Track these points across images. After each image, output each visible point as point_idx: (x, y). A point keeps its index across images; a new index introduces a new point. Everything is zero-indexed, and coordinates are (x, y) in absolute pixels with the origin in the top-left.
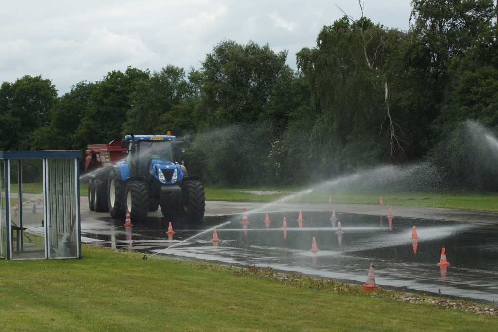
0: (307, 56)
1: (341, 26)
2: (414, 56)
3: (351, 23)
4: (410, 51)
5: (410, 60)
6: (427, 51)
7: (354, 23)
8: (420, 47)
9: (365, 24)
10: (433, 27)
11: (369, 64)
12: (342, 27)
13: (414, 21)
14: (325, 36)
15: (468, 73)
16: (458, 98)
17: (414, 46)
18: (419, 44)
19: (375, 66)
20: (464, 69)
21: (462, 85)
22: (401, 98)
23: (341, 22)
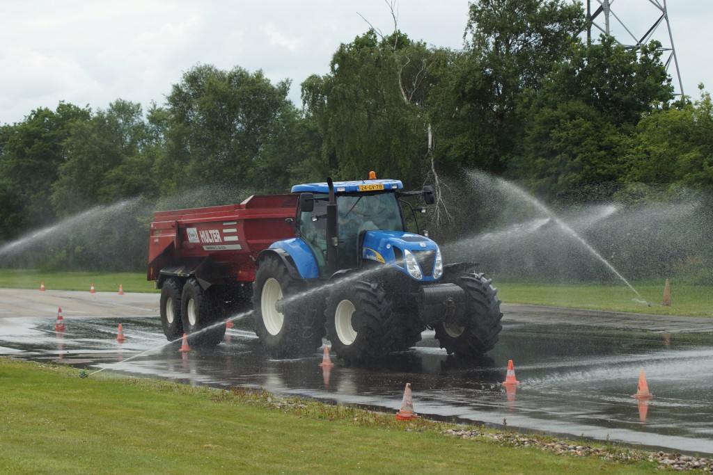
0: (317, 86)
1: (365, 43)
2: (469, 86)
3: (379, 40)
4: (464, 79)
5: (463, 92)
6: (489, 79)
7: (384, 40)
8: (477, 74)
9: (399, 41)
10: (497, 44)
11: (405, 98)
12: (367, 45)
13: (470, 37)
14: (342, 58)
15: (547, 111)
16: (533, 146)
17: (469, 73)
18: (476, 70)
19: (414, 101)
20: (541, 106)
21: (537, 128)
22: (451, 146)
23: (366, 37)
